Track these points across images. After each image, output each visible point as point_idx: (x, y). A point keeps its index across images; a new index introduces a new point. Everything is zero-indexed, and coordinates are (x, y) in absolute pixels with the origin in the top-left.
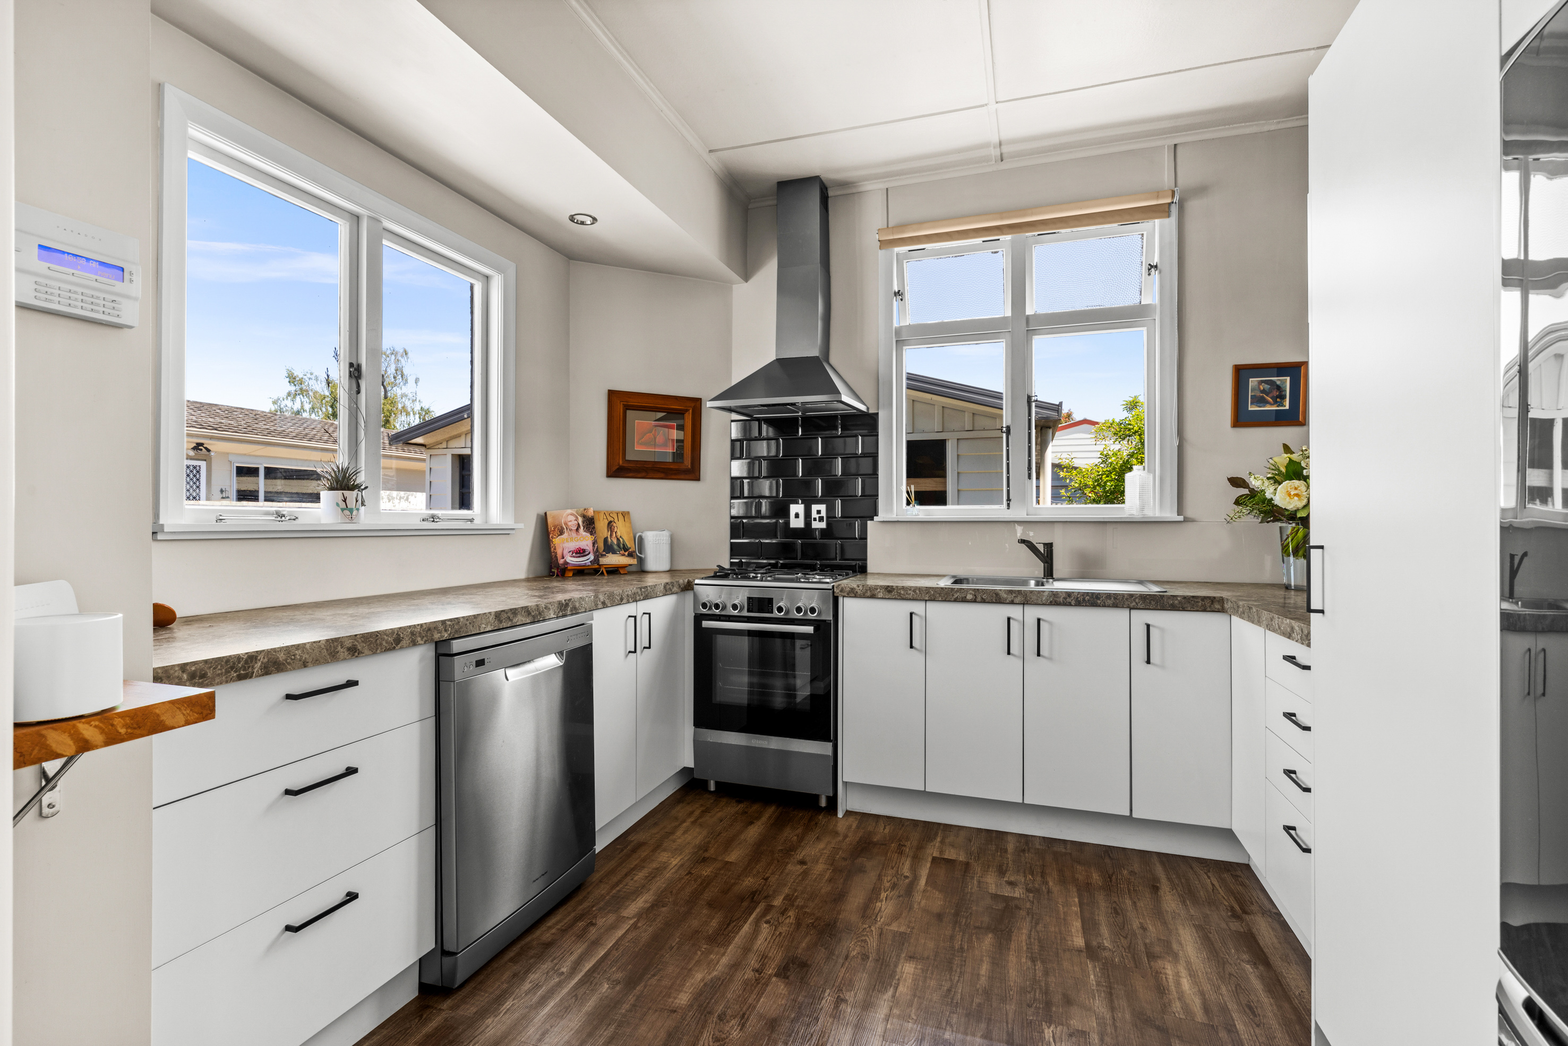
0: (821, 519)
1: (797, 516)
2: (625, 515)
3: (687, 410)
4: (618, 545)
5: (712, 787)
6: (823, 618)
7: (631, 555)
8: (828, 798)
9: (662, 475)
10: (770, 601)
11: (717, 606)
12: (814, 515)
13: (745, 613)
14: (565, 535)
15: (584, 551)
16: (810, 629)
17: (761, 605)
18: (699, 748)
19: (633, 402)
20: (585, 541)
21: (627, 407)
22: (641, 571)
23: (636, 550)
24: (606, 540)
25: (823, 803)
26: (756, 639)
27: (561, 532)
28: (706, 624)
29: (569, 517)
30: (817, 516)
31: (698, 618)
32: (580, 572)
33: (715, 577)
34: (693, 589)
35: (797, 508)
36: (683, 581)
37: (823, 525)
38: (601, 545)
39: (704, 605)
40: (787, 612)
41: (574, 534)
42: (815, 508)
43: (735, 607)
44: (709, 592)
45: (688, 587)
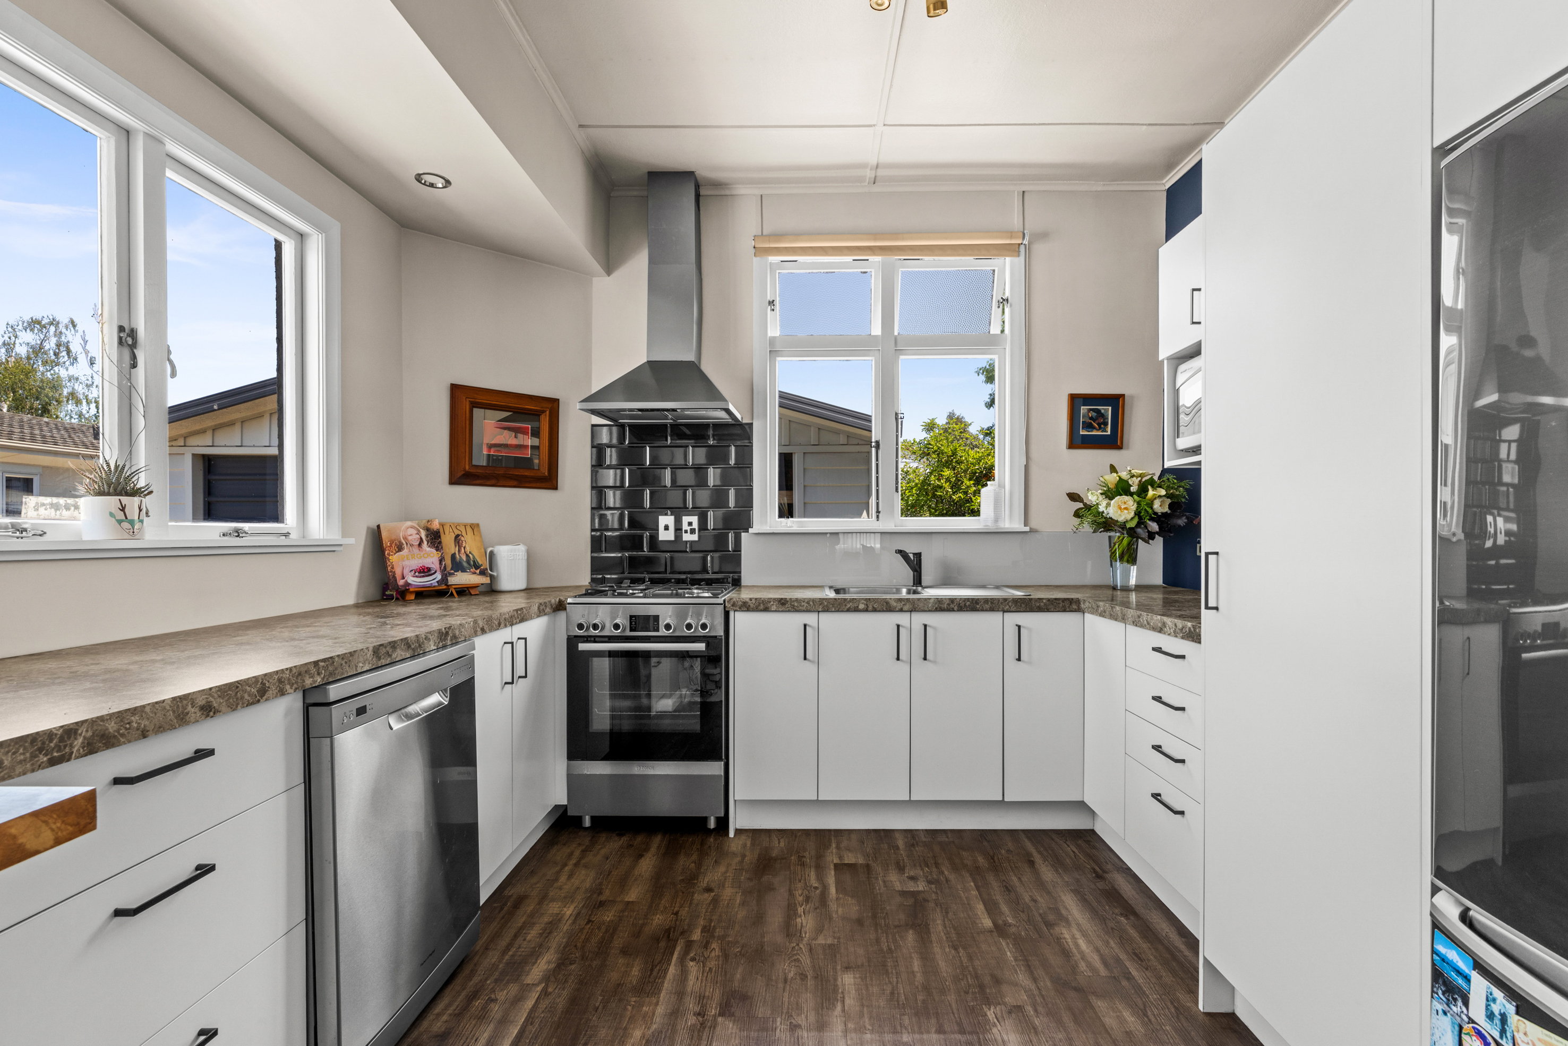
0: (693, 531)
1: (666, 528)
2: (474, 527)
3: (544, 412)
4: (468, 561)
5: (587, 822)
6: (713, 633)
7: (483, 573)
8: (718, 819)
9: (515, 483)
10: (656, 618)
11: (595, 627)
12: (685, 527)
13: (628, 633)
14: (405, 552)
15: (429, 569)
16: (701, 646)
17: (645, 623)
18: (573, 782)
19: (481, 399)
20: (430, 558)
21: (475, 405)
22: (492, 591)
23: (488, 567)
24: (453, 556)
25: (712, 824)
27: (400, 548)
28: (583, 647)
29: (410, 531)
30: (688, 528)
31: (572, 642)
32: (423, 595)
33: (588, 594)
34: (565, 609)
35: (666, 520)
36: (554, 600)
37: (694, 537)
38: (448, 562)
39: (580, 626)
40: (676, 630)
41: (416, 550)
42: (686, 520)
43: (615, 626)
45: (561, 607)
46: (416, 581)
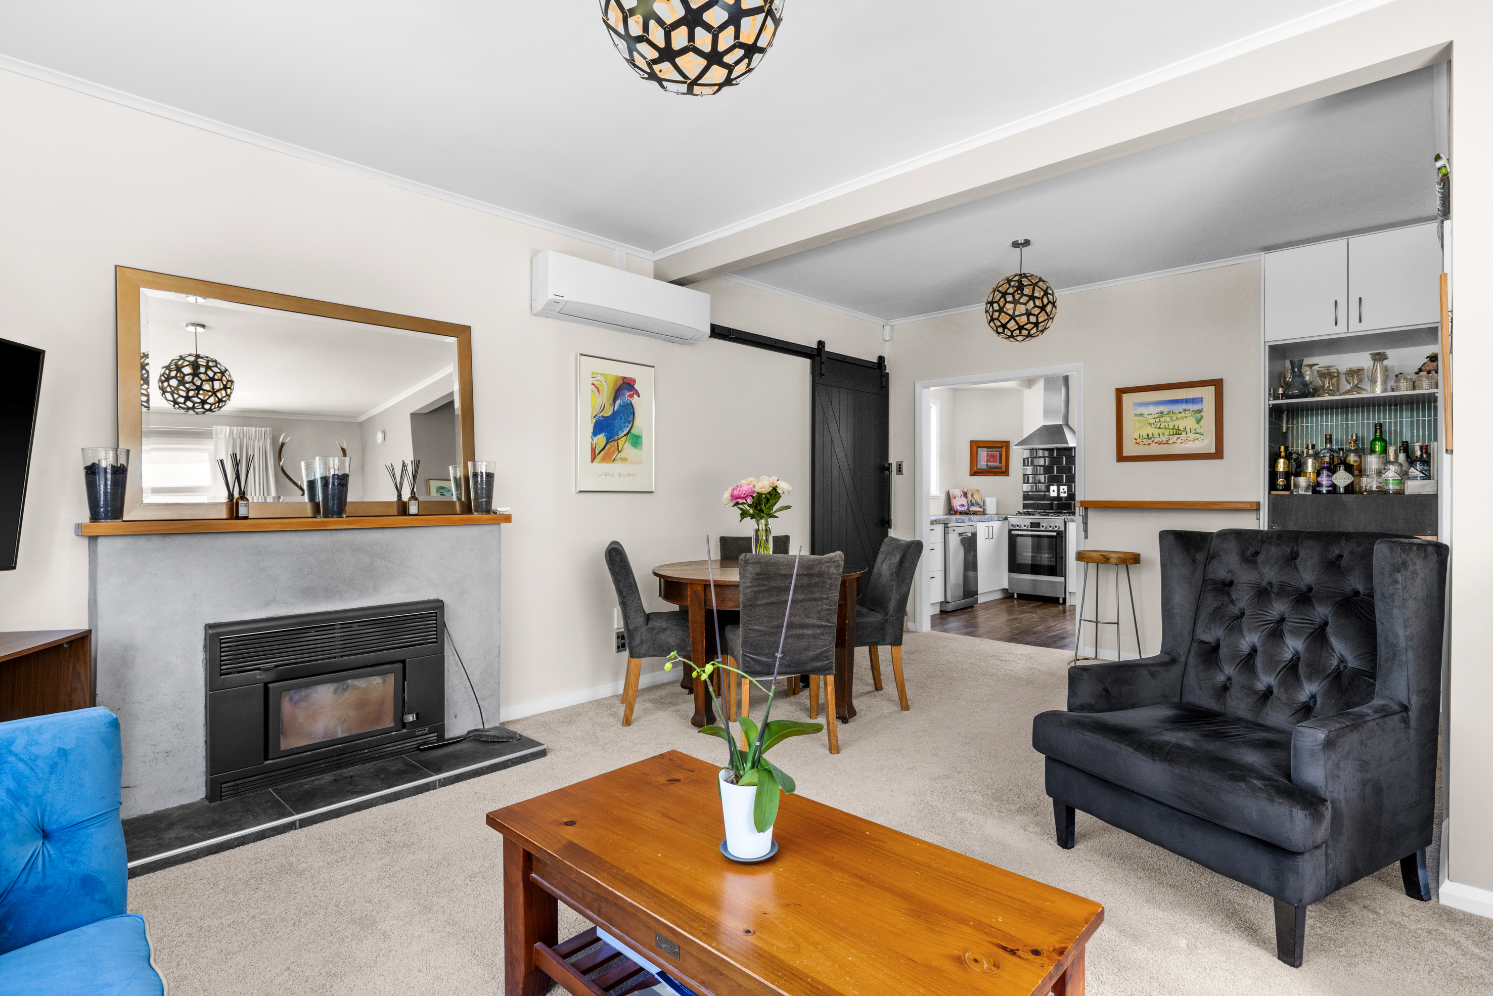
0: (1065, 492)
1: (1054, 491)
2: (978, 491)
3: (1004, 447)
4: (976, 503)
5: (1016, 596)
6: (1060, 530)
7: (981, 507)
8: (1063, 598)
9: (993, 474)
10: (1039, 523)
11: (1018, 526)
12: (1061, 490)
13: (1029, 528)
14: (956, 499)
15: (964, 505)
16: (1055, 534)
17: (1035, 525)
18: (1010, 580)
19: (981, 445)
20: (964, 501)
21: (978, 447)
22: (984, 513)
23: (983, 505)
24: (971, 501)
25: (1061, 601)
26: (1035, 538)
27: (955, 498)
28: (1013, 532)
29: (957, 492)
30: (1063, 491)
31: (1010, 531)
32: (961, 513)
33: (1017, 515)
34: (1008, 519)
35: (1053, 488)
36: (1005, 516)
37: (1065, 495)
38: (969, 503)
39: (1012, 525)
40: (1046, 528)
41: (960, 499)
42: (1062, 487)
43: (1025, 526)
44: (1014, 520)
45: (1006, 519)
46: (960, 509)
